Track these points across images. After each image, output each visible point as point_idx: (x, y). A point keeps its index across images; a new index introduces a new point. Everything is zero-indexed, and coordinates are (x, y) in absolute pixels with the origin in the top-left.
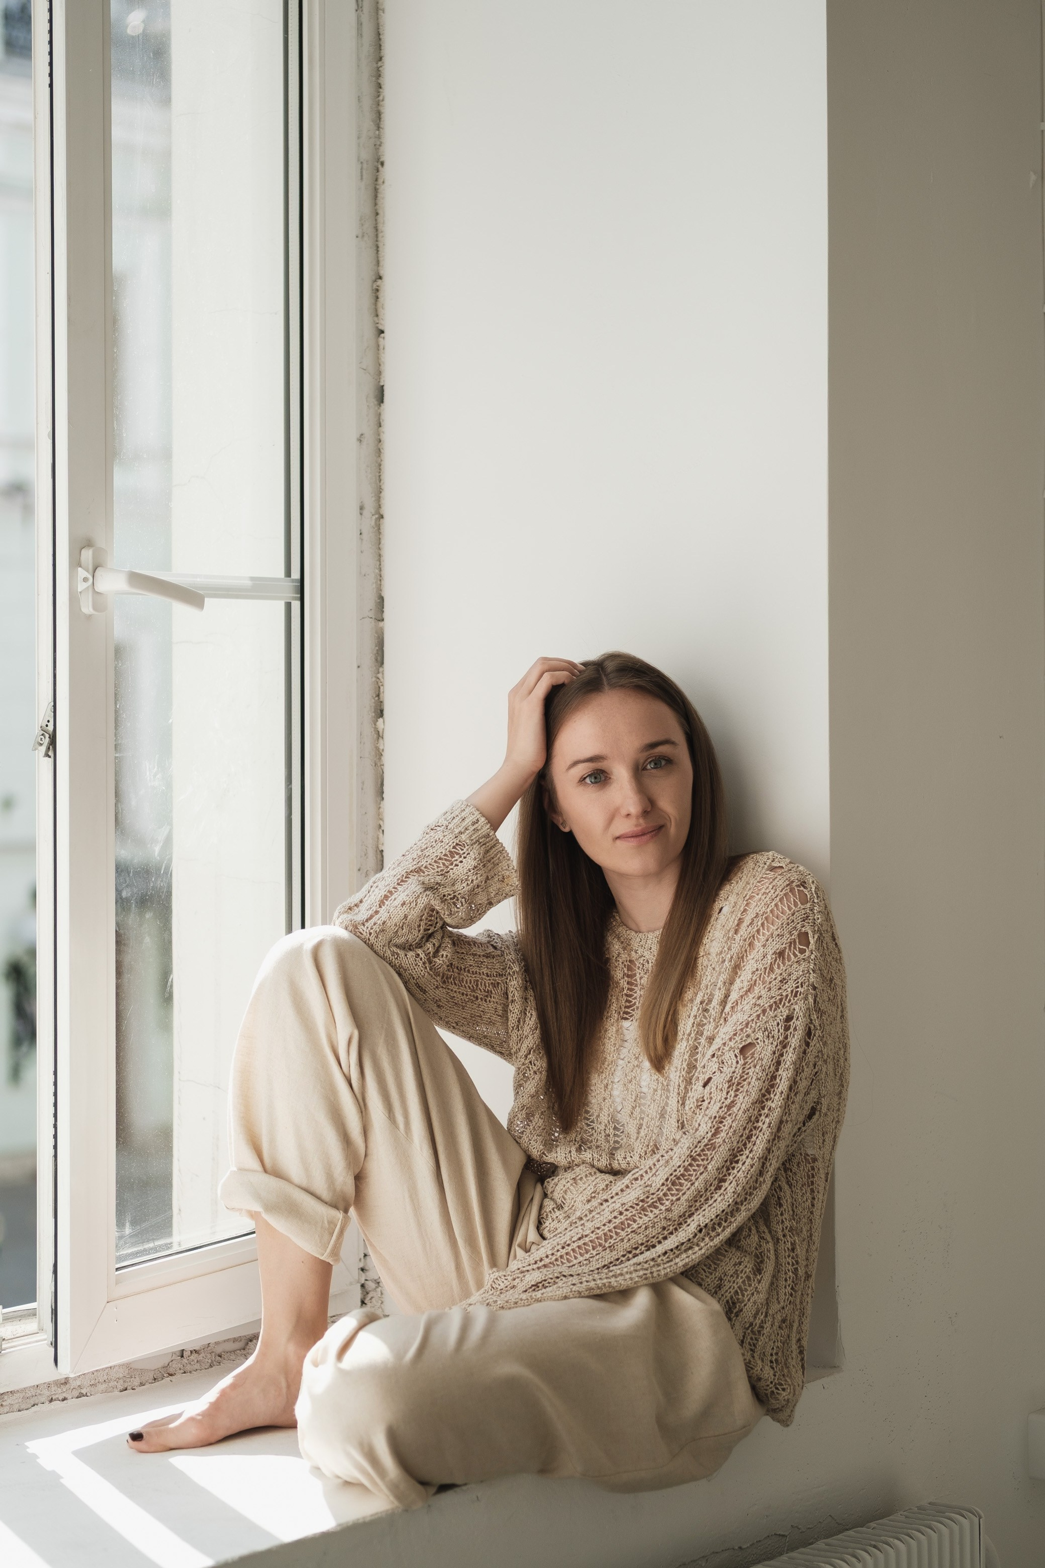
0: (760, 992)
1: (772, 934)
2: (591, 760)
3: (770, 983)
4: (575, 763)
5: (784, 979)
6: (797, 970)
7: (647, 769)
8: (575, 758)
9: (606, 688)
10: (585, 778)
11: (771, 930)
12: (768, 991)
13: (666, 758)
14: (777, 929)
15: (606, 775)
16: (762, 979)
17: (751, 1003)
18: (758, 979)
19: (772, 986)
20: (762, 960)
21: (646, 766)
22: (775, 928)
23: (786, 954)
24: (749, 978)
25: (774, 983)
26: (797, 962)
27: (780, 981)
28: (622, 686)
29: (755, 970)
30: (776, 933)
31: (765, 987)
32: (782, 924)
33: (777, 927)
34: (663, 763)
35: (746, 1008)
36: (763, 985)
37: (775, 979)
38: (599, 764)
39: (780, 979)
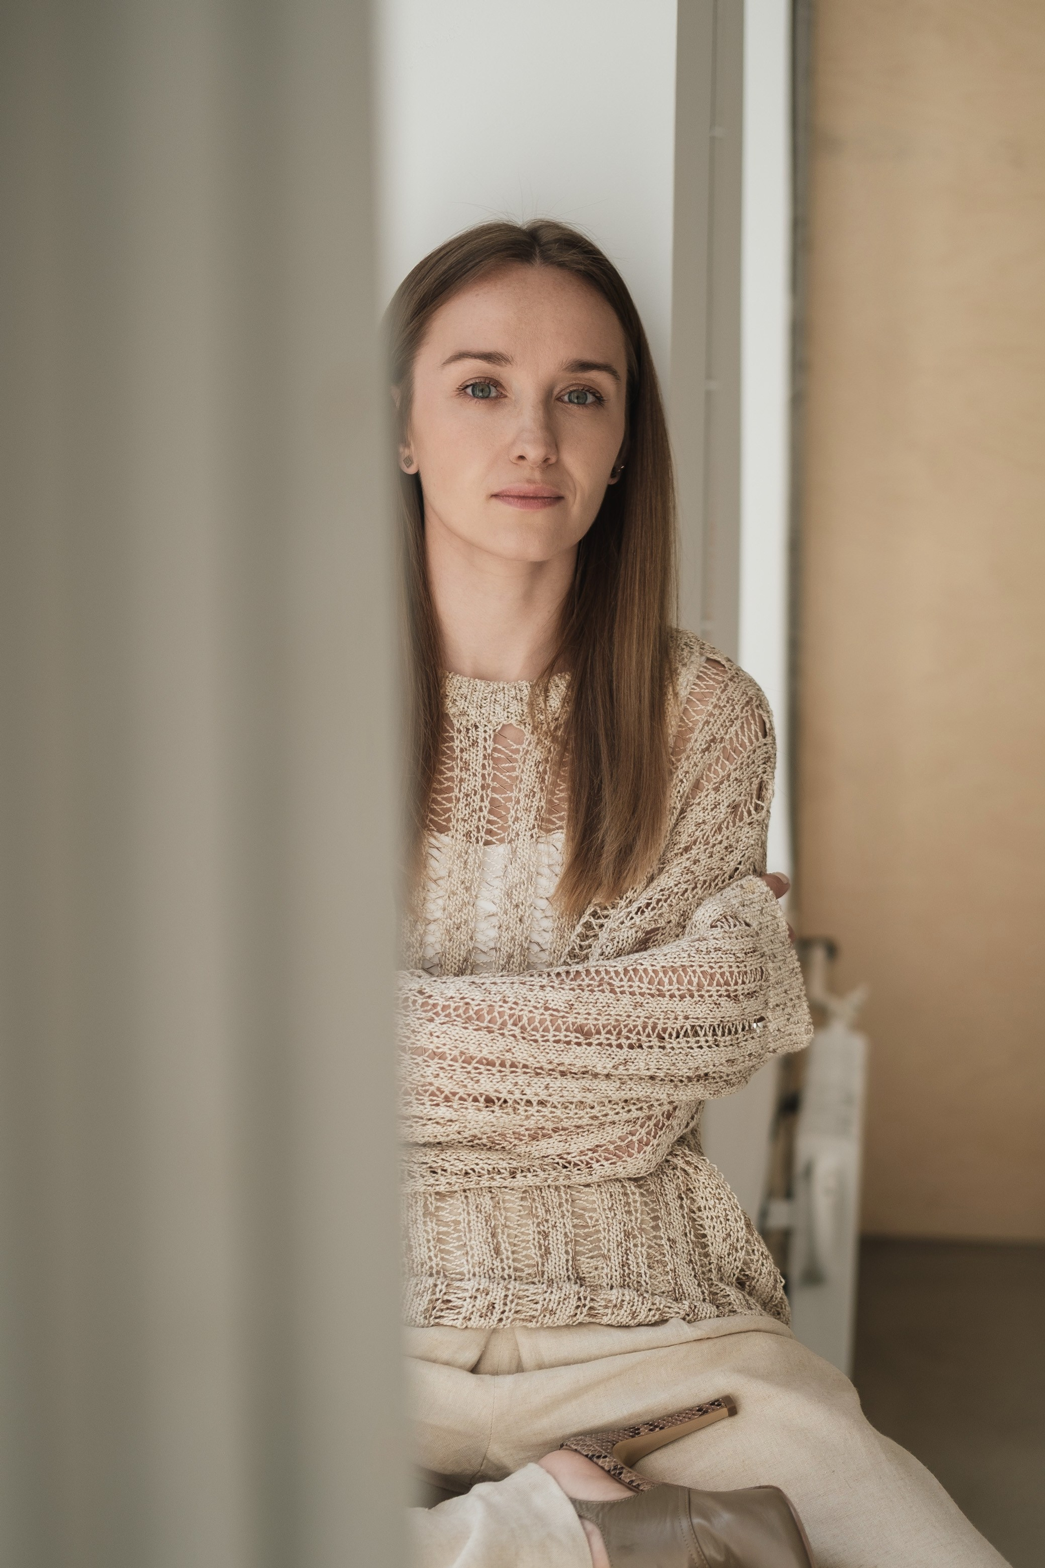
0: (698, 854)
1: (729, 775)
2: (488, 357)
3: (714, 845)
4: (461, 356)
5: (731, 846)
6: (748, 835)
7: (563, 401)
8: (464, 348)
9: (538, 261)
10: (467, 386)
11: (727, 769)
12: (709, 857)
13: (598, 395)
14: (735, 770)
15: (501, 390)
16: (705, 838)
17: (684, 865)
18: (701, 837)
19: (715, 851)
20: (712, 810)
21: (564, 395)
22: (733, 767)
23: (740, 810)
24: (690, 831)
25: (718, 848)
26: (749, 824)
27: (726, 848)
28: (561, 265)
29: (701, 821)
30: (733, 775)
31: (705, 850)
32: (742, 764)
33: (735, 767)
34: (590, 398)
35: (674, 870)
36: (704, 845)
37: (721, 842)
38: (498, 368)
39: (726, 845)
